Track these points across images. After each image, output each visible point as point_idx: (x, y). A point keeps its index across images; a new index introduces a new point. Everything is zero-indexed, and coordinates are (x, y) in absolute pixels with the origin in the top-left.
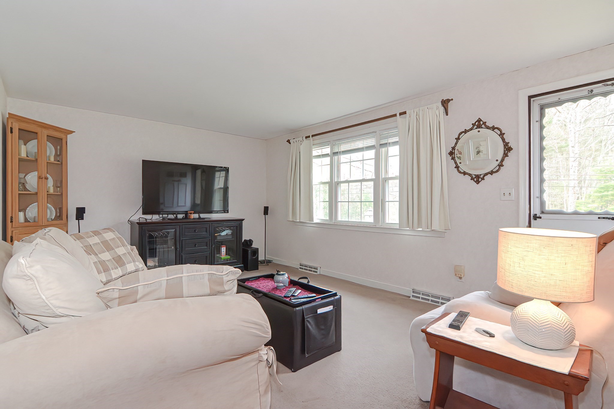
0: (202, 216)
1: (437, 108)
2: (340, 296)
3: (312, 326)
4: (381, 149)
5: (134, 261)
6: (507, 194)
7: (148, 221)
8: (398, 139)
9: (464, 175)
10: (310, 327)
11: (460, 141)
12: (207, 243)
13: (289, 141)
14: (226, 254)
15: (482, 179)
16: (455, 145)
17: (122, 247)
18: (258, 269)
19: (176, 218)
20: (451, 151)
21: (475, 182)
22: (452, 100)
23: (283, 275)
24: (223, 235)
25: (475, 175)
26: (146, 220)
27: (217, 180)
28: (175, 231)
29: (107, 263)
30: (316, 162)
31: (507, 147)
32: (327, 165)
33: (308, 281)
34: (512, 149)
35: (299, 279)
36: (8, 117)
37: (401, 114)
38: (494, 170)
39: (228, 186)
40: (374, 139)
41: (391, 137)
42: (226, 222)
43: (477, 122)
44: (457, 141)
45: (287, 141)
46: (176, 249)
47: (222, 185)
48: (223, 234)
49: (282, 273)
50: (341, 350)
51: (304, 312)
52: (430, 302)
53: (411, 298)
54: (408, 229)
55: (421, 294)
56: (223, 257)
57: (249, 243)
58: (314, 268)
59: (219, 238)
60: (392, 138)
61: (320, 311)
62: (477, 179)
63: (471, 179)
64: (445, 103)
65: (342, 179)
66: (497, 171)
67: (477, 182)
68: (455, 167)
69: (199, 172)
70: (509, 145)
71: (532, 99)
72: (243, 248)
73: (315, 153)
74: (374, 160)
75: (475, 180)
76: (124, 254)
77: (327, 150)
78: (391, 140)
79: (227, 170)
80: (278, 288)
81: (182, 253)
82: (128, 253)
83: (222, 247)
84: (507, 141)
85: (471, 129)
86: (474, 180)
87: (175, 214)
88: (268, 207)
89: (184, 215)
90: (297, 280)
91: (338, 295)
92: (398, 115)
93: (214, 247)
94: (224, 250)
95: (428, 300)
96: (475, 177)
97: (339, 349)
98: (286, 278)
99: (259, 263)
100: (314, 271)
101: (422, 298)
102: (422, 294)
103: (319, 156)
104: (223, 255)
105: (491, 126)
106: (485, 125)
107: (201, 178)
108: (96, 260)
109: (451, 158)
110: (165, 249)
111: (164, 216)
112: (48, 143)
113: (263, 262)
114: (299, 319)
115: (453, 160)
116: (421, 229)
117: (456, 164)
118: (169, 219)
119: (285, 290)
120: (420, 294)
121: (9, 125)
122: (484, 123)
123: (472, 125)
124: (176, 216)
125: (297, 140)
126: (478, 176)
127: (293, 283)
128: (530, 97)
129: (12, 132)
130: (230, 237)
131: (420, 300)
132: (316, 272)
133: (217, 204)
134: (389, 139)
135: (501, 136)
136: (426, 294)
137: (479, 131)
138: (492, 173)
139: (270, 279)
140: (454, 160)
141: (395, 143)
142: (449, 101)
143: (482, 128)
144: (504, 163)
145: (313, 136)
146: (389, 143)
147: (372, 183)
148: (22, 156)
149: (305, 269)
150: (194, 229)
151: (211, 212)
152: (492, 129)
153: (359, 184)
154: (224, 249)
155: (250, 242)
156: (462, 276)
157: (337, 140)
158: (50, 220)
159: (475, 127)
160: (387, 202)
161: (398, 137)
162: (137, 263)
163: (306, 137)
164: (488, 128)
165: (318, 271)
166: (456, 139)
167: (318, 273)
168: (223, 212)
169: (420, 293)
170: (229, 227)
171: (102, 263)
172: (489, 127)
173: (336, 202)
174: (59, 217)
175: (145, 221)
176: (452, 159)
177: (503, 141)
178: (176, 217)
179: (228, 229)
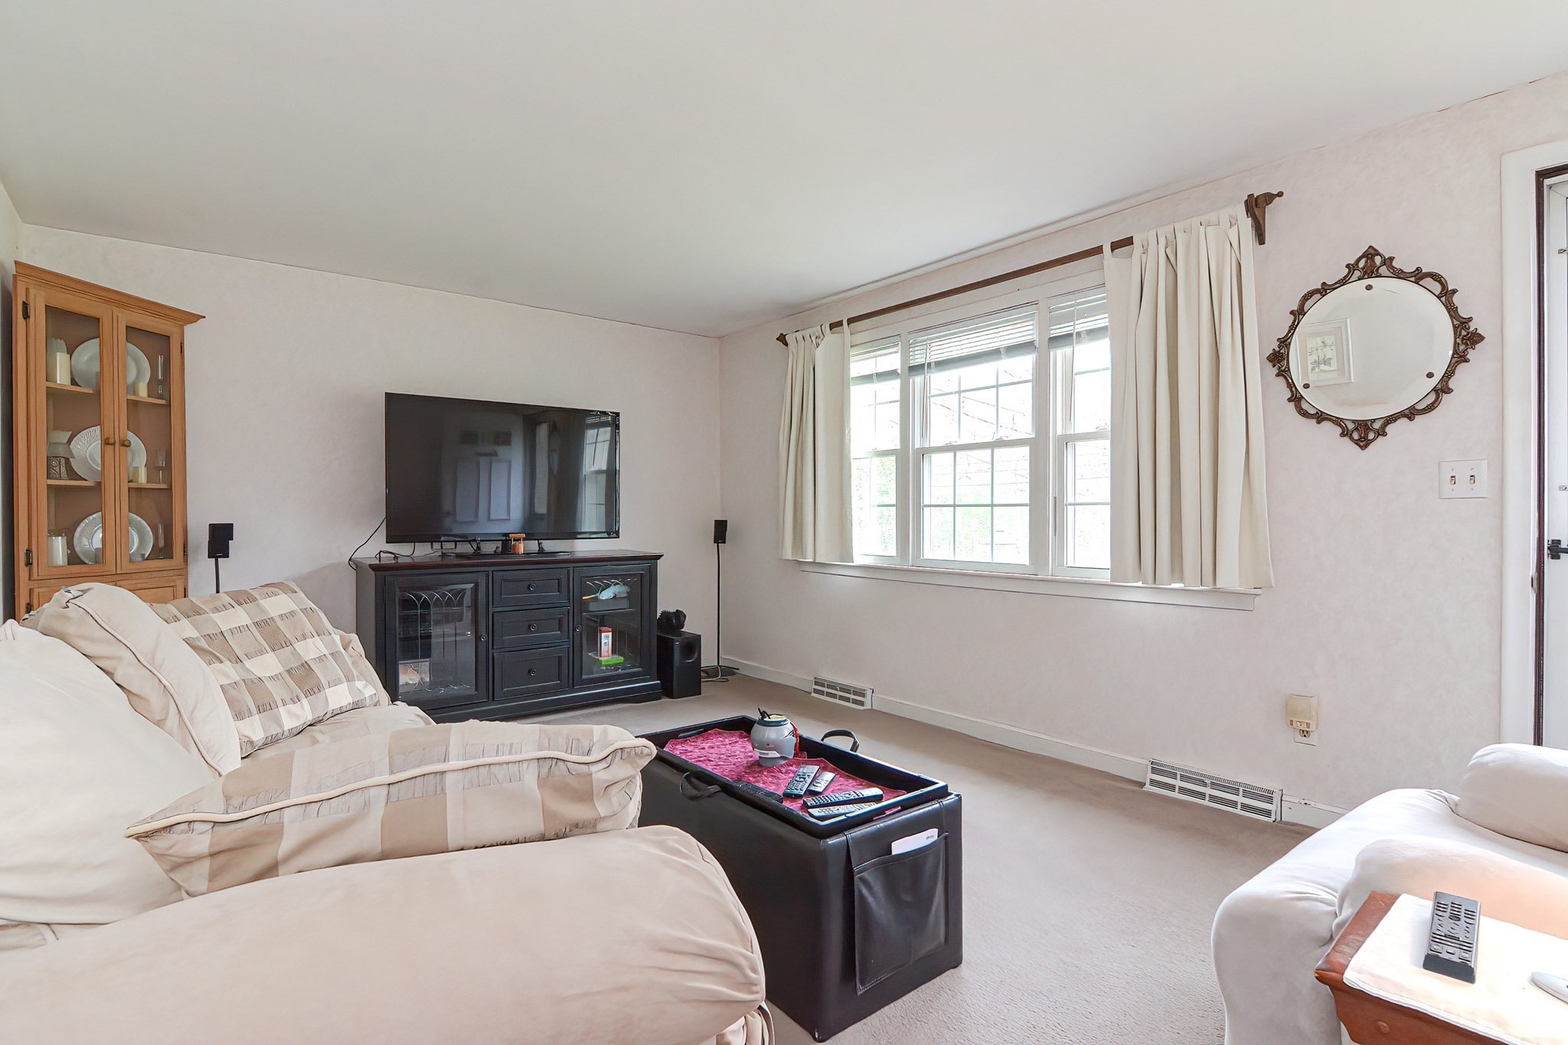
0: (549, 545)
1: (1233, 221)
2: (957, 795)
3: (873, 894)
4: (1051, 353)
5: (349, 678)
6: (1463, 479)
7: (400, 560)
8: (1107, 320)
9: (1319, 422)
10: (870, 899)
11: (1305, 320)
12: (560, 620)
13: (782, 339)
14: (614, 652)
15: (1379, 434)
16: (1289, 332)
17: (317, 637)
18: (700, 694)
19: (477, 553)
20: (1277, 349)
21: (1357, 442)
22: (1280, 194)
23: (778, 724)
24: (604, 598)
25: (1354, 421)
26: (396, 558)
27: (588, 451)
28: (476, 590)
29: (269, 684)
30: (859, 395)
31: (1464, 333)
32: (890, 402)
33: (855, 743)
34: (1481, 338)
35: (826, 736)
36: (15, 273)
37: (1115, 246)
38: (1420, 407)
39: (618, 468)
40: (1031, 323)
41: (1083, 314)
42: (615, 563)
43: (1363, 260)
44: (1295, 321)
45: (778, 339)
46: (477, 638)
47: (602, 464)
48: (606, 595)
49: (774, 718)
50: (961, 963)
51: (850, 848)
52: (1206, 802)
53: (1148, 788)
54: (1140, 584)
55: (1178, 777)
56: (606, 658)
57: (675, 620)
58: (855, 693)
59: (593, 607)
60: (1086, 318)
61: (900, 847)
62: (1363, 433)
63: (1343, 435)
64: (1257, 206)
65: (936, 441)
66: (1431, 408)
67: (1362, 444)
68: (1290, 400)
69: (543, 431)
70: (1472, 326)
71: (1547, 182)
72: (658, 636)
73: (859, 366)
74: (1029, 386)
75: (1356, 436)
76: (320, 659)
77: (891, 361)
78: (1082, 326)
79: (613, 421)
80: (762, 763)
81: (493, 648)
82: (332, 654)
83: (601, 632)
84: (1463, 313)
85: (1343, 282)
86: (1351, 438)
87: (475, 540)
88: (726, 521)
89: (500, 544)
90: (819, 740)
91: (951, 794)
92: (1107, 249)
93: (581, 632)
94: (606, 639)
95: (1202, 795)
96: (1356, 429)
97: (955, 962)
98: (787, 733)
99: (703, 674)
100: (855, 702)
101: (1182, 790)
102: (1182, 776)
103: (868, 378)
104: (606, 654)
105: (1409, 268)
106: (1391, 267)
107: (549, 446)
108: (237, 678)
109: (1275, 371)
110: (446, 639)
111: (447, 546)
112: (131, 347)
113: (712, 672)
114: (835, 874)
115: (1281, 379)
116: (1180, 585)
117: (1294, 389)
118: (459, 556)
119: (784, 770)
120: (1174, 776)
121: (19, 295)
122: (1388, 262)
123: (1347, 270)
124: (477, 547)
125: (807, 333)
126: (1364, 426)
127: (808, 750)
128: (1542, 175)
129: (26, 316)
130: (624, 604)
131: (1176, 795)
132: (862, 703)
133: (590, 513)
134: (1077, 322)
135: (1443, 299)
136: (1195, 779)
137: (1369, 287)
138: (1411, 413)
139: (738, 732)
140: (1286, 378)
141: (1094, 334)
142: (1269, 198)
143: (1380, 276)
144: (1451, 384)
145: (850, 321)
146: (1079, 334)
147: (1025, 451)
148: (58, 382)
149: (829, 695)
150: (528, 583)
151: (573, 535)
152: (1413, 279)
153: (986, 454)
154: (607, 637)
155: (678, 617)
156: (1312, 728)
157: (921, 330)
158: (140, 559)
159: (1357, 274)
160: (1070, 505)
161: (1106, 315)
162: (359, 684)
163: (832, 326)
164: (1400, 275)
165: (867, 700)
166: (1292, 313)
167: (868, 706)
168: (606, 535)
169: (1175, 774)
170: (622, 578)
171: (254, 685)
172: (1402, 271)
173: (919, 507)
174: (163, 551)
175: (394, 562)
176: (1278, 375)
177: (1451, 316)
178: (479, 548)
179: (617, 584)
